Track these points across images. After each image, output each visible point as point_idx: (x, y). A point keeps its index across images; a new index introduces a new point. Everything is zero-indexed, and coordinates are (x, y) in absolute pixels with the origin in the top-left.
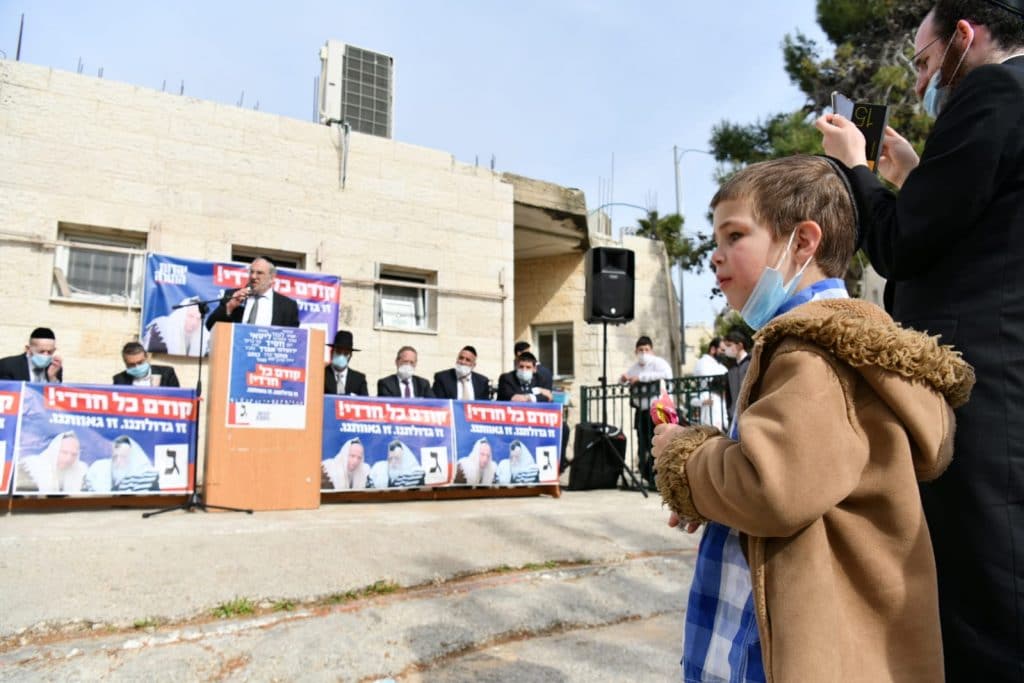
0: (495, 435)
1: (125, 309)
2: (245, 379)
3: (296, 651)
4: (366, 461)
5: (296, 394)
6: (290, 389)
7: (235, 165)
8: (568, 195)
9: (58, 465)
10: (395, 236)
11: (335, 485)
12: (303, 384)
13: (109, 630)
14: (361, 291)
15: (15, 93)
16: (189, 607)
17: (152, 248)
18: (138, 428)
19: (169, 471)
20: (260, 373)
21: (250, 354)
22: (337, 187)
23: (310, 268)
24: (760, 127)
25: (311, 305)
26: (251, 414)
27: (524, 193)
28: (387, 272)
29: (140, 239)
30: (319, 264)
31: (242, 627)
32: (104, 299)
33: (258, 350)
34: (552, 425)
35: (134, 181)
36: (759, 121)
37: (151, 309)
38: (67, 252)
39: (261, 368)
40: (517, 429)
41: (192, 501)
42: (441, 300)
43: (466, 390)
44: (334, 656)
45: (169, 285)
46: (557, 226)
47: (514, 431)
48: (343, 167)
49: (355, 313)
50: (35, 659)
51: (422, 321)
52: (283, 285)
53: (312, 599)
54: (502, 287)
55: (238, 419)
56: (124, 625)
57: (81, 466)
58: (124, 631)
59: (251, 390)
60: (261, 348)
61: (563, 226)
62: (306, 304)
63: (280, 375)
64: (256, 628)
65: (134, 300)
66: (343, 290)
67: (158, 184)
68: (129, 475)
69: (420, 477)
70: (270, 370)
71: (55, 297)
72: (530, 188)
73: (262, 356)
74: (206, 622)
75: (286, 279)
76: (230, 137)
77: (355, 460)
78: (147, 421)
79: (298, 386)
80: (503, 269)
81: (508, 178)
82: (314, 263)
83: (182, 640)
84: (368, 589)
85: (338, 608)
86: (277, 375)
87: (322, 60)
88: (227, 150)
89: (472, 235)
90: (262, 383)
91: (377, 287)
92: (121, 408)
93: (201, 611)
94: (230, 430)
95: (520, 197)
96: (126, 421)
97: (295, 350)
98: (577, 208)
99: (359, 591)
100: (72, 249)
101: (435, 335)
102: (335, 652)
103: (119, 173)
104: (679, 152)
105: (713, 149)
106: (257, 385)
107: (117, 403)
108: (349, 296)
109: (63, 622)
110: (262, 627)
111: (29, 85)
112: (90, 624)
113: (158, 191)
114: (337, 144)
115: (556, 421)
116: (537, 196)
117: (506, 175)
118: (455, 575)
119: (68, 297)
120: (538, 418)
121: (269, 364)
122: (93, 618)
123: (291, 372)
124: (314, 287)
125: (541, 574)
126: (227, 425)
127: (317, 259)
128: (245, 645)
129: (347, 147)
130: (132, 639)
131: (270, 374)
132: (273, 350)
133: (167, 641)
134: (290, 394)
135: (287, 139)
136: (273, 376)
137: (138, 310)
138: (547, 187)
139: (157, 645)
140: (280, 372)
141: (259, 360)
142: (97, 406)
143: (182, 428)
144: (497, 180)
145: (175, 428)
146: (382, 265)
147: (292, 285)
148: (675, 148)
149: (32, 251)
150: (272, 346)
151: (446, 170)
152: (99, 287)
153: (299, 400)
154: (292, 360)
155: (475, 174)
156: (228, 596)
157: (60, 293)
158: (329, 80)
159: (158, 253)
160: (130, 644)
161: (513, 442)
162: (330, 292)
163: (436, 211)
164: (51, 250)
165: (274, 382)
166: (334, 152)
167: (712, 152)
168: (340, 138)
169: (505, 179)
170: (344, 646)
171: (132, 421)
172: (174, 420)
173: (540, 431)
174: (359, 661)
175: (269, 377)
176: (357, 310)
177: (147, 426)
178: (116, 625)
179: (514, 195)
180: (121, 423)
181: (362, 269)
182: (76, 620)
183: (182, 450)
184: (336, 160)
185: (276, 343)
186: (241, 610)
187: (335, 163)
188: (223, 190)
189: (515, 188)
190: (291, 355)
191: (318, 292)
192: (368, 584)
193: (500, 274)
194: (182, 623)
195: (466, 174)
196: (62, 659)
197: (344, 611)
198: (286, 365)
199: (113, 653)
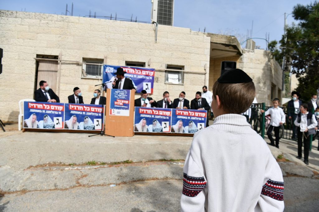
0: (185, 119)
1: (98, 79)
2: (114, 103)
3: (98, 175)
4: (147, 124)
5: (127, 107)
6: (126, 106)
7: (126, 38)
8: (230, 38)
9: (73, 123)
10: (172, 56)
11: (139, 130)
12: (129, 104)
13: (64, 165)
14: (161, 73)
15: (71, 24)
16: (82, 162)
17: (105, 63)
18: (90, 114)
19: (97, 125)
20: (118, 102)
21: (115, 97)
22: (154, 42)
23: (147, 67)
24: (312, 6)
25: (147, 77)
26: (115, 112)
27: (214, 39)
28: (169, 67)
29: (101, 61)
30: (149, 65)
31: (91, 168)
32: (94, 77)
33: (117, 96)
34: (203, 117)
35: (100, 45)
36: (311, 4)
37: (105, 79)
38: (85, 65)
39: (118, 100)
40: (192, 118)
41: (101, 133)
42: (185, 75)
43: (181, 105)
44: (105, 177)
45: (109, 73)
46: (227, 48)
47: (191, 118)
48: (156, 36)
49: (159, 79)
50: (47, 170)
51: (180, 81)
52: (139, 72)
53: (109, 163)
54: (205, 70)
55: (112, 113)
56: (67, 164)
57: (77, 123)
58: (67, 165)
59: (115, 106)
60: (118, 95)
61: (229, 48)
62: (145, 77)
63: (123, 102)
64: (94, 168)
65: (101, 77)
66: (156, 73)
67: (106, 45)
68: (88, 126)
69: (161, 129)
70: (120, 101)
71: (83, 77)
72: (216, 37)
73: (118, 97)
74: (84, 165)
75: (139, 70)
76: (124, 30)
77: (144, 124)
78: (92, 113)
79: (127, 105)
80: (206, 64)
81: (209, 35)
82: (148, 65)
83: (77, 169)
84: (124, 162)
85: (115, 166)
86: (122, 102)
87: (152, 3)
88: (124, 34)
89: (196, 54)
90: (118, 104)
91: (166, 71)
92: (86, 110)
93: (84, 163)
94: (110, 116)
95: (213, 40)
96: (87, 113)
97: (127, 96)
98: (233, 43)
99: (122, 162)
100: (87, 65)
101: (183, 85)
102: (106, 177)
103: (96, 43)
104: (286, 15)
105: (294, 15)
106: (117, 105)
107: (85, 108)
108: (157, 74)
109: (56, 162)
110: (95, 168)
111: (74, 22)
112: (61, 163)
113: (106, 48)
114: (154, 29)
115: (205, 116)
116: (219, 40)
117: (208, 34)
118: (149, 160)
119: (86, 77)
120: (199, 115)
121: (120, 99)
122: (62, 162)
123: (126, 101)
124: (147, 72)
125: (173, 163)
126: (110, 115)
127: (148, 64)
128: (89, 172)
129: (157, 30)
130: (67, 167)
131: (120, 102)
132: (121, 96)
133: (74, 169)
134: (125, 107)
135: (140, 29)
136: (121, 102)
137: (101, 80)
138: (222, 36)
139: (71, 170)
140: (123, 101)
141: (117, 98)
142: (80, 109)
143: (100, 115)
144: (205, 36)
145: (98, 115)
146: (167, 65)
147: (141, 72)
148: (285, 13)
149: (77, 65)
150: (121, 94)
151: (188, 34)
152: (93, 74)
153: (128, 109)
154: (126, 98)
155: (198, 34)
156: (91, 160)
157: (84, 76)
158: (154, 9)
159: (106, 64)
160: (67, 169)
161: (190, 121)
162: (152, 73)
163: (184, 47)
164: (81, 65)
165: (121, 104)
166: (153, 32)
167: (293, 16)
168: (155, 27)
169: (208, 35)
170: (109, 176)
171: (88, 113)
172: (98, 113)
173: (199, 118)
174: (110, 179)
175: (120, 103)
176: (160, 78)
177: (92, 114)
178: (66, 164)
179: (211, 40)
180: (86, 113)
181: (161, 66)
182: (59, 162)
183: (100, 120)
184: (154, 34)
185: (122, 94)
186: (93, 164)
187: (154, 35)
188: (123, 46)
189: (211, 38)
190: (125, 97)
191: (148, 73)
192: (124, 160)
193: (205, 66)
194: (79, 165)
195: (195, 35)
196: (52, 170)
197: (115, 167)
198: (124, 100)
199: (62, 170)
